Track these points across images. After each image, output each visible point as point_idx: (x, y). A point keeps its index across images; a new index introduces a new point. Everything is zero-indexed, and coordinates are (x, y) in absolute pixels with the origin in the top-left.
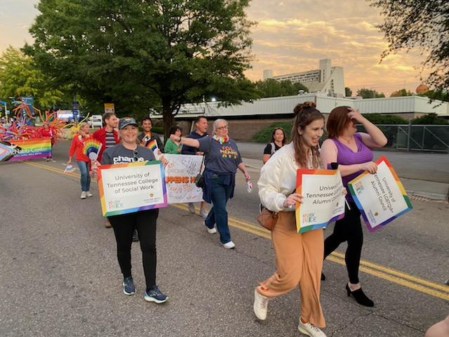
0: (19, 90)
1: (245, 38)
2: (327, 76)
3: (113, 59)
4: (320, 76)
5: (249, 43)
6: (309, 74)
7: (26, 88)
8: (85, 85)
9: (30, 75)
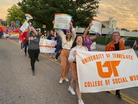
0: (16, 18)
1: (97, 5)
2: (111, 23)
3: (50, 8)
4: (109, 23)
5: (97, 7)
6: (105, 22)
7: (18, 18)
8: (37, 18)
9: (19, 14)
